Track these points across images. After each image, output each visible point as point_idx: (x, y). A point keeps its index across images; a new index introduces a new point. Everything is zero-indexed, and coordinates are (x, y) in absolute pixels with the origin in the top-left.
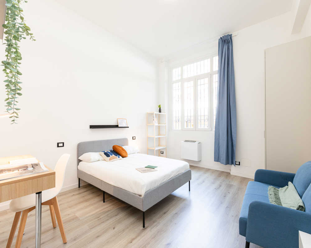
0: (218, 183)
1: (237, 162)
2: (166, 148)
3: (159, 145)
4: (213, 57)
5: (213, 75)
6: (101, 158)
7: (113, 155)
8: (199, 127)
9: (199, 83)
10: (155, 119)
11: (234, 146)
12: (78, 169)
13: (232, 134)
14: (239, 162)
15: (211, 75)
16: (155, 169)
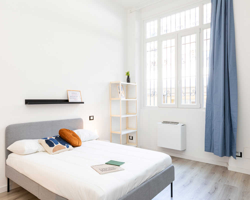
0: (212, 183)
1: (238, 153)
2: (136, 131)
3: (127, 128)
4: (203, 4)
5: (203, 29)
6: (40, 148)
7: (59, 144)
8: (183, 103)
9: (183, 42)
10: (121, 92)
11: (234, 130)
12: (6, 165)
13: (232, 113)
14: (241, 153)
15: (200, 29)
16: (121, 166)
